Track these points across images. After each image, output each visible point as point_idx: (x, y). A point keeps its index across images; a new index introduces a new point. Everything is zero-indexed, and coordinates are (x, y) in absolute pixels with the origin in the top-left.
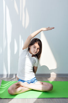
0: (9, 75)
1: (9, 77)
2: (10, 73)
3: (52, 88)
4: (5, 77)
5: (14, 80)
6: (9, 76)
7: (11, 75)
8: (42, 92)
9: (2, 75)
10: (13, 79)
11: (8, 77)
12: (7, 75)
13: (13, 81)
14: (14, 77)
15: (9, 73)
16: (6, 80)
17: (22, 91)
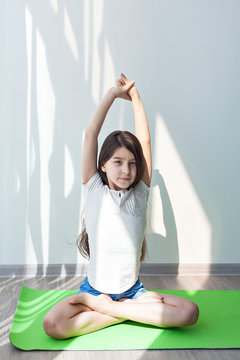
0: (45, 267)
1: (44, 276)
2: (49, 260)
3: (195, 315)
4: (31, 274)
5: (64, 285)
6: (45, 271)
7: (54, 270)
8: (162, 331)
9: (21, 270)
10: (60, 283)
11: (42, 274)
12: (40, 268)
13: (58, 288)
14: (63, 275)
15: (46, 263)
16: (35, 286)
17: (91, 326)
